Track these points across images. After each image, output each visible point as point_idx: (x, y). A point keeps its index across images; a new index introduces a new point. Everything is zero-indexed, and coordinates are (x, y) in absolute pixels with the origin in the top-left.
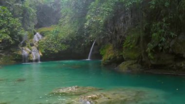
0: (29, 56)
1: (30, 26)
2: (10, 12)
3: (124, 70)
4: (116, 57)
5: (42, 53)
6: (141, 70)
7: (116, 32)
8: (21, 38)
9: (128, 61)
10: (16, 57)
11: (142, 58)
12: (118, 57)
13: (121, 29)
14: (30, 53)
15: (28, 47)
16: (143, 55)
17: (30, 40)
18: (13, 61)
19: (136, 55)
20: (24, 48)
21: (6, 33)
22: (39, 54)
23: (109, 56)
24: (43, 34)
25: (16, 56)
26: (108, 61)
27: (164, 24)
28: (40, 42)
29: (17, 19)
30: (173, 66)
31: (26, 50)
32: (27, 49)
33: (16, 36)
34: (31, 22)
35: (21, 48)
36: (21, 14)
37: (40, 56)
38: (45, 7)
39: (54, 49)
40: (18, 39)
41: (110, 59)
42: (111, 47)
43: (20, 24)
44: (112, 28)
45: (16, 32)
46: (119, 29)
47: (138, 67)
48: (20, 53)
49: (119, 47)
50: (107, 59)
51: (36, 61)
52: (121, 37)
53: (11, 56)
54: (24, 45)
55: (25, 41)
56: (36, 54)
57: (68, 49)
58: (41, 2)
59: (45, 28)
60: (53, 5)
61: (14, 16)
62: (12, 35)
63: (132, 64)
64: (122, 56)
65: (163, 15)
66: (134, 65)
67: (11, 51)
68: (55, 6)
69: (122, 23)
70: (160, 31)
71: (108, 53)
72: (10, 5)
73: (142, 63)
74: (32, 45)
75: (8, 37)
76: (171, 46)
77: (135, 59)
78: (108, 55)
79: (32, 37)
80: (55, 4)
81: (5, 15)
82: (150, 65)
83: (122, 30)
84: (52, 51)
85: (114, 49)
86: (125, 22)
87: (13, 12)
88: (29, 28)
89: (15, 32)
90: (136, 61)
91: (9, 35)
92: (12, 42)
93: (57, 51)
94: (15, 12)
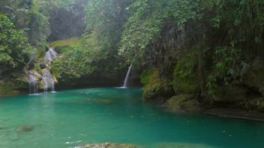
0: (38, 84)
1: (39, 40)
2: (12, 21)
3: (174, 110)
4: (163, 88)
5: (57, 79)
6: (199, 109)
7: (164, 51)
8: (26, 57)
9: (181, 95)
10: (20, 86)
11: (200, 92)
12: (166, 89)
13: (171, 47)
14: (40, 79)
15: (38, 70)
16: (201, 87)
17: (40, 59)
18: (15, 92)
19: (192, 87)
20: (30, 72)
21: (6, 51)
22: (54, 81)
23: (154, 86)
24: (58, 51)
25: (20, 83)
26: (152, 94)
27: (233, 50)
28: (54, 62)
29: (22, 31)
30: (245, 104)
31: (33, 75)
32: (36, 73)
33: (19, 55)
34: (41, 34)
35: (27, 72)
36: (27, 23)
37: (55, 83)
38: (62, 11)
39: (75, 73)
40: (23, 60)
41: (154, 91)
42: (156, 73)
43: (26, 39)
44: (158, 45)
45: (20, 50)
46: (167, 47)
47: (194, 105)
48: (25, 79)
49: (168, 72)
50: (150, 91)
51: (49, 90)
52: (170, 58)
53: (13, 85)
54: (32, 67)
55: (33, 61)
56: (49, 80)
57: (95, 71)
58: (56, 4)
59: (62, 41)
60: (74, 8)
61: (17, 27)
62: (14, 55)
63: (186, 101)
64: (172, 86)
65: (231, 37)
66: (189, 102)
67: (12, 77)
68: (76, 10)
69: (173, 39)
70: (227, 59)
71: (152, 83)
72: (12, 11)
73: (200, 99)
74: (43, 67)
75: (9, 58)
76: (241, 75)
77: (190, 93)
78: (152, 85)
79: (42, 55)
80: (77, 7)
81: (4, 26)
82: (212, 102)
83: (173, 49)
84: (72, 75)
85: (160, 76)
86: (176, 38)
87: (15, 21)
88: (38, 43)
89: (18, 50)
90: (192, 96)
91: (9, 54)
92: (15, 65)
93: (78, 76)
94: (18, 21)
